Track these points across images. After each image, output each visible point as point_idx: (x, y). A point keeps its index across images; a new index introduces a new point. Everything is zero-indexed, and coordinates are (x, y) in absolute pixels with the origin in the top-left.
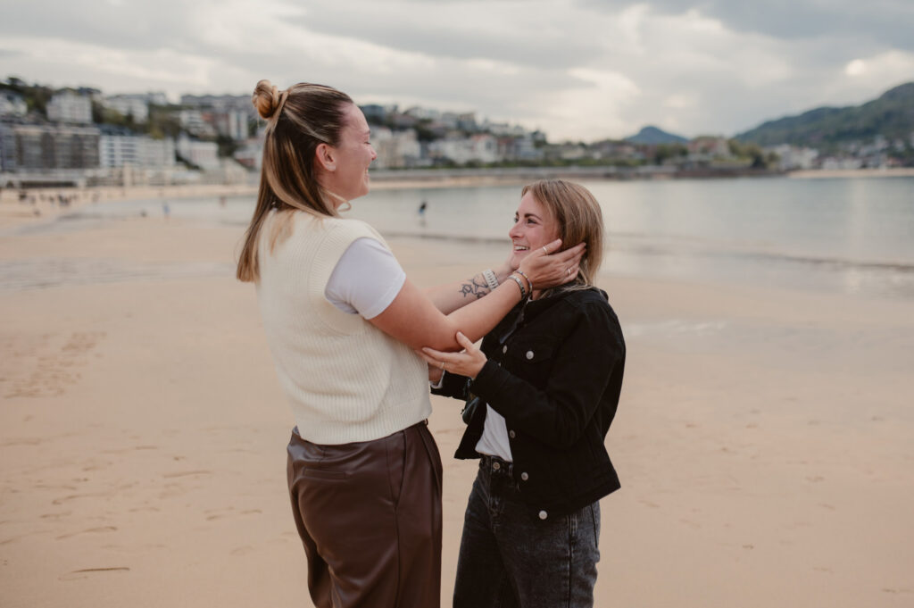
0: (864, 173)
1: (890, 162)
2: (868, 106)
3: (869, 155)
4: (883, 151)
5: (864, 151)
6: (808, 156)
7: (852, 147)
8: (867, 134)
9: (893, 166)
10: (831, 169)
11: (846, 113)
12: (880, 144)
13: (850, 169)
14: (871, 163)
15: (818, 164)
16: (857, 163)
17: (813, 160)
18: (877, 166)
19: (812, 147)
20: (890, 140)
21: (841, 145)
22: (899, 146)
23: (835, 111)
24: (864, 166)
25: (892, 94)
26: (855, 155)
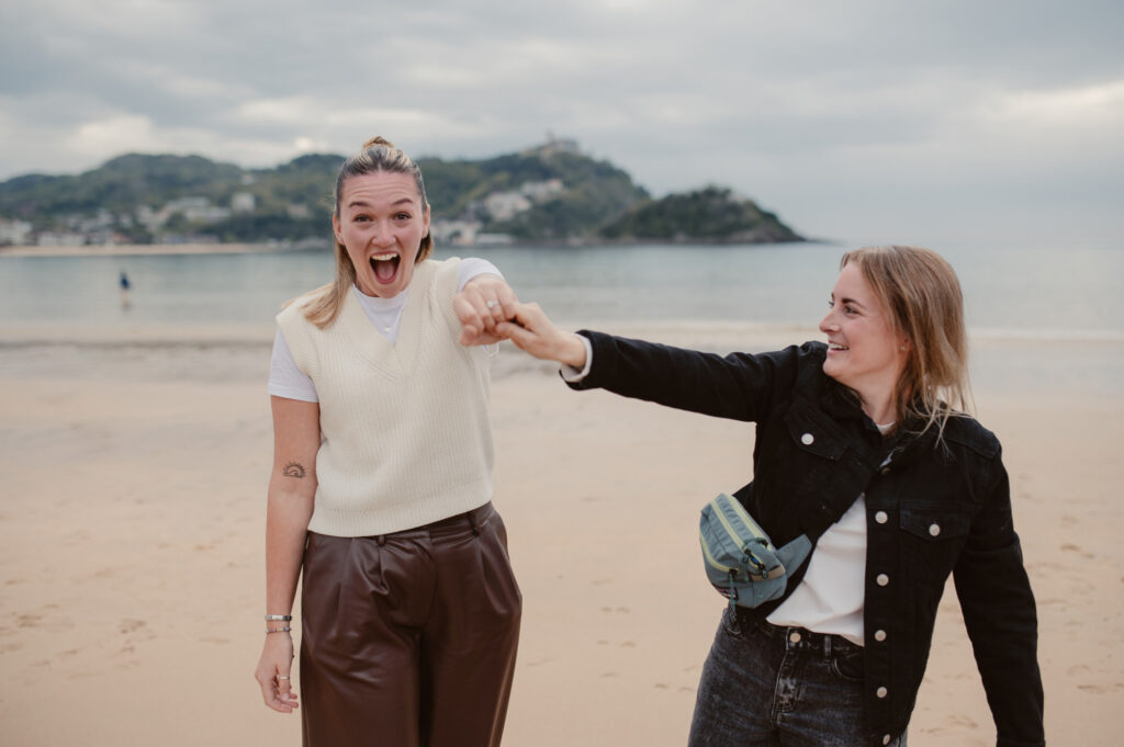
0: (87, 251)
1: (117, 239)
2: (87, 176)
3: (93, 231)
4: (109, 226)
5: (87, 225)
6: (19, 230)
7: (72, 220)
8: (89, 207)
9: (120, 243)
10: (49, 245)
11: (62, 182)
12: (104, 218)
13: (71, 246)
14: (95, 239)
15: (33, 239)
16: (79, 239)
17: (26, 236)
18: (102, 243)
19: (23, 219)
20: (116, 215)
21: (60, 219)
22: (126, 221)
23: (48, 180)
24: (88, 243)
25: (115, 164)
26: (76, 230)
